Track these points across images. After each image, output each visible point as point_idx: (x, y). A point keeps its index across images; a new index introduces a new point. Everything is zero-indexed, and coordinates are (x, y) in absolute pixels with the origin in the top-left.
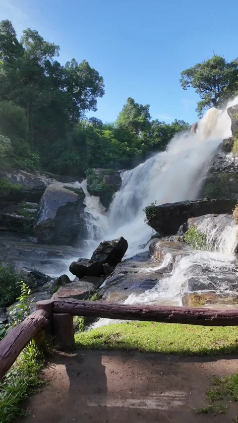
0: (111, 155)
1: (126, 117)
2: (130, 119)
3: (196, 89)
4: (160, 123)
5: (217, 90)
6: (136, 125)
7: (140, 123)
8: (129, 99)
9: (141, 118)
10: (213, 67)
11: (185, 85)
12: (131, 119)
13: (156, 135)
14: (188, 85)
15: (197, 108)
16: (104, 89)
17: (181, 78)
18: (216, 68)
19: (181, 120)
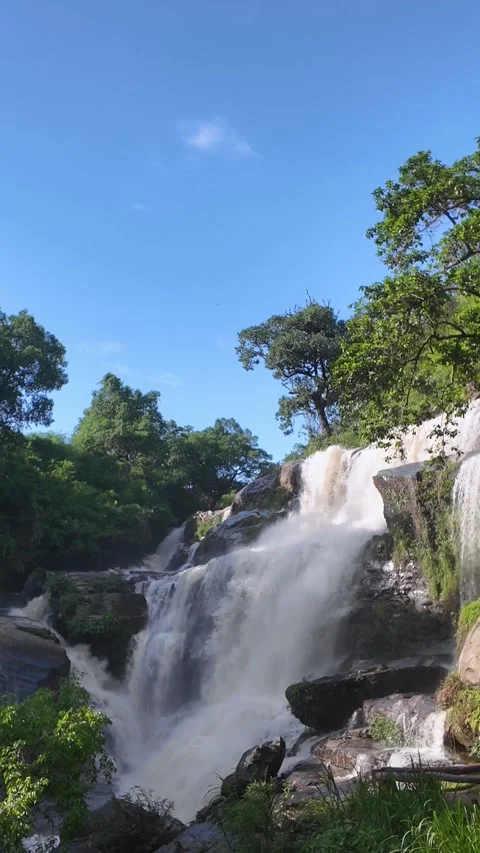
0: (76, 524)
1: (104, 422)
2: (116, 430)
3: (275, 370)
4: (181, 429)
5: (320, 373)
6: (128, 442)
7: (140, 438)
8: (108, 376)
9: (141, 425)
10: (311, 328)
11: (247, 359)
12: (119, 429)
13: (174, 461)
14: (255, 359)
15: (277, 411)
16: (67, 371)
17: (238, 345)
18: (317, 331)
19: (228, 418)
